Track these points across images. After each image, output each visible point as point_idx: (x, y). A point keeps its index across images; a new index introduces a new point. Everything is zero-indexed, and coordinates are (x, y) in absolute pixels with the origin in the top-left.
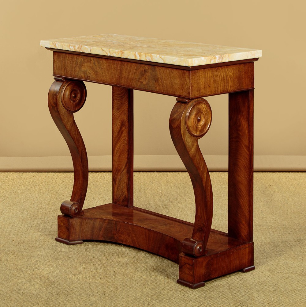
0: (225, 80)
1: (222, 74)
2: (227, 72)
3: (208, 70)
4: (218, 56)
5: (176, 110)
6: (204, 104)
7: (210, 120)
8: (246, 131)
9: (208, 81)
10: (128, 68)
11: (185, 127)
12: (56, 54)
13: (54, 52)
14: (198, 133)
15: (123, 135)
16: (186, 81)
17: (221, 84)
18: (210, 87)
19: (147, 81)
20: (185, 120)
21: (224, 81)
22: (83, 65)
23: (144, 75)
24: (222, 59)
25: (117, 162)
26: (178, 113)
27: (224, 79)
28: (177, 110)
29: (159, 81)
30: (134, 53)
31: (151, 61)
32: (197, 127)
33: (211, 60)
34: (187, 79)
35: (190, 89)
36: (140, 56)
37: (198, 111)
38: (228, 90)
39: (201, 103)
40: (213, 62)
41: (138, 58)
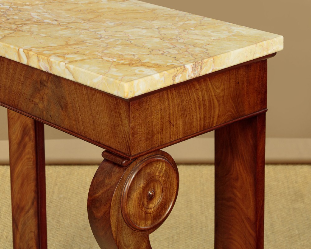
0: (207, 105)
1: (200, 94)
2: (211, 88)
3: (169, 93)
4: (192, 64)
5: (100, 179)
6: (162, 161)
7: (176, 190)
8: (250, 192)
9: (170, 114)
10: (11, 71)
11: (121, 217)
14: (149, 222)
15: (27, 151)
16: (122, 121)
17: (198, 116)
18: (173, 126)
19: (45, 103)
20: (120, 203)
21: (204, 109)
23: (39, 91)
24: (199, 70)
25: (18, 193)
26: (106, 189)
27: (204, 105)
28: (103, 181)
29: (69, 110)
30: (17, 48)
31: (49, 71)
32: (146, 213)
33: (175, 76)
34: (123, 116)
35: (130, 138)
36: (28, 57)
37: (148, 181)
38: (212, 124)
39: (154, 161)
40: (179, 80)
41: (25, 61)
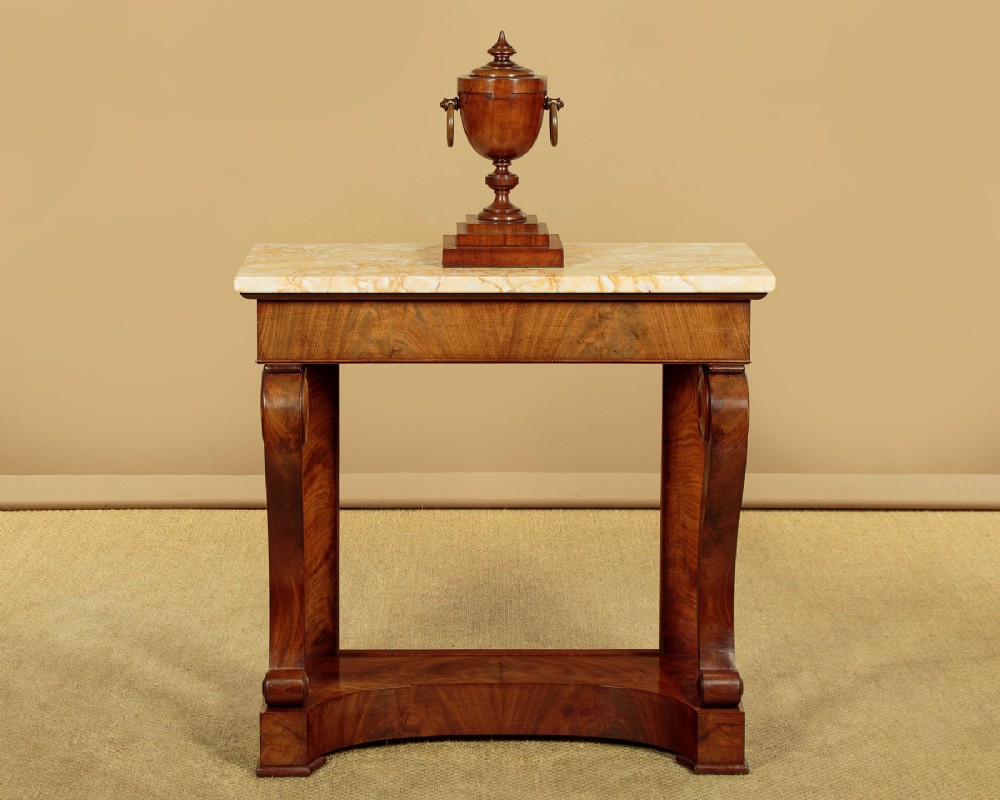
12: (269, 309)
13: (260, 302)
16: (737, 326)
22: (374, 326)
30: (597, 278)
34: (739, 320)
36: (616, 284)
